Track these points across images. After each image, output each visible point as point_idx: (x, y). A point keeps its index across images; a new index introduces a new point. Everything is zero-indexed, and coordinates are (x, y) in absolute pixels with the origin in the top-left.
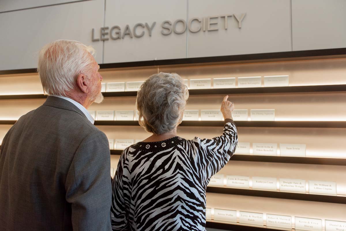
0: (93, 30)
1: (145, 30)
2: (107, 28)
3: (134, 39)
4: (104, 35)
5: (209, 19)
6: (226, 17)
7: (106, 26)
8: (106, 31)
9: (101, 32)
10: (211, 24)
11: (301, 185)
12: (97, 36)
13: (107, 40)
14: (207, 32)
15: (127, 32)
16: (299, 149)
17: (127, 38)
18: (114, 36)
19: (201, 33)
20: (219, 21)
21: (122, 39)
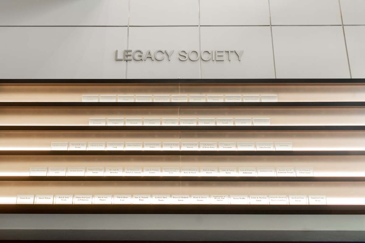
0: (117, 52)
1: (165, 55)
2: (131, 51)
3: (155, 62)
4: (127, 56)
5: (217, 52)
6: (229, 52)
7: (129, 49)
8: (129, 53)
9: (124, 53)
10: (218, 56)
11: (291, 172)
12: (120, 56)
13: (130, 60)
14: (215, 61)
15: (149, 56)
16: (288, 146)
17: (148, 60)
18: (137, 58)
19: (211, 61)
20: (224, 54)
21: (144, 61)
